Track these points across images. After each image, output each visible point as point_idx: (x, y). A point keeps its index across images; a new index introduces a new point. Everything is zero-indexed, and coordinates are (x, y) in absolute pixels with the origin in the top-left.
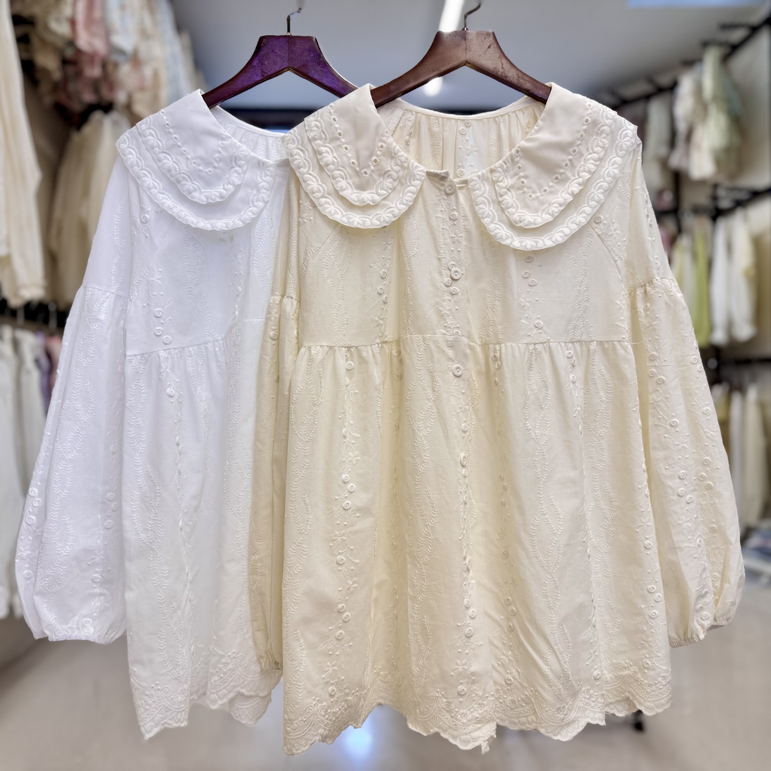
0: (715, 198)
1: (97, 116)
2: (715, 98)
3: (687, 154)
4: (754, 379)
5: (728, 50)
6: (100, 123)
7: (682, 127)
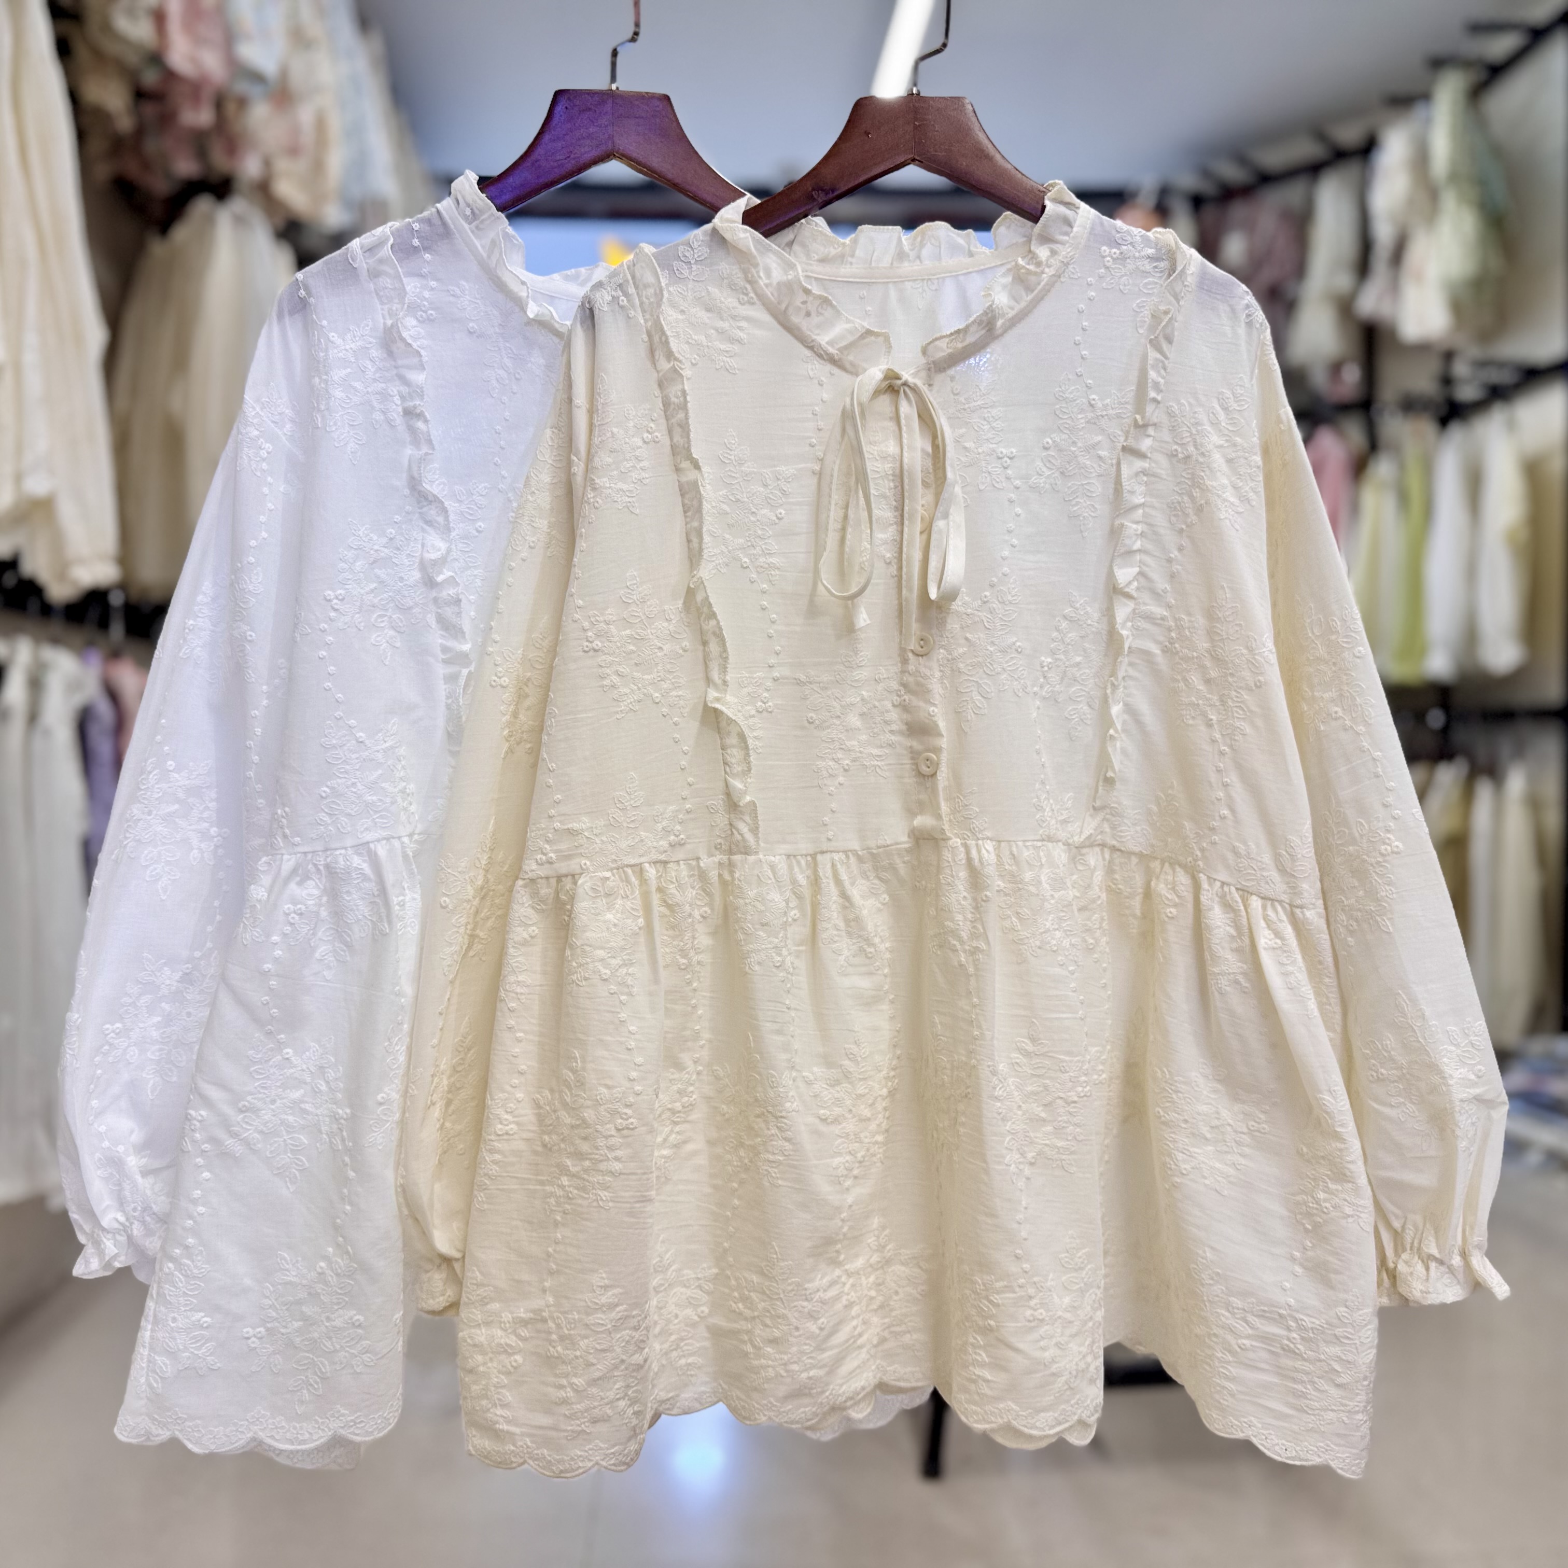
0: (1447, 381)
1: (202, 205)
2: (1454, 177)
3: (1395, 287)
4: (1519, 753)
5: (1483, 75)
6: (210, 221)
7: (1384, 233)
